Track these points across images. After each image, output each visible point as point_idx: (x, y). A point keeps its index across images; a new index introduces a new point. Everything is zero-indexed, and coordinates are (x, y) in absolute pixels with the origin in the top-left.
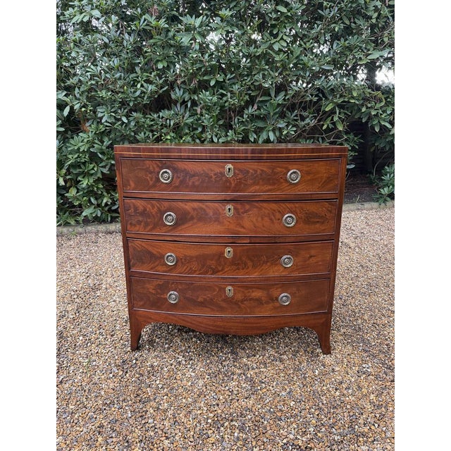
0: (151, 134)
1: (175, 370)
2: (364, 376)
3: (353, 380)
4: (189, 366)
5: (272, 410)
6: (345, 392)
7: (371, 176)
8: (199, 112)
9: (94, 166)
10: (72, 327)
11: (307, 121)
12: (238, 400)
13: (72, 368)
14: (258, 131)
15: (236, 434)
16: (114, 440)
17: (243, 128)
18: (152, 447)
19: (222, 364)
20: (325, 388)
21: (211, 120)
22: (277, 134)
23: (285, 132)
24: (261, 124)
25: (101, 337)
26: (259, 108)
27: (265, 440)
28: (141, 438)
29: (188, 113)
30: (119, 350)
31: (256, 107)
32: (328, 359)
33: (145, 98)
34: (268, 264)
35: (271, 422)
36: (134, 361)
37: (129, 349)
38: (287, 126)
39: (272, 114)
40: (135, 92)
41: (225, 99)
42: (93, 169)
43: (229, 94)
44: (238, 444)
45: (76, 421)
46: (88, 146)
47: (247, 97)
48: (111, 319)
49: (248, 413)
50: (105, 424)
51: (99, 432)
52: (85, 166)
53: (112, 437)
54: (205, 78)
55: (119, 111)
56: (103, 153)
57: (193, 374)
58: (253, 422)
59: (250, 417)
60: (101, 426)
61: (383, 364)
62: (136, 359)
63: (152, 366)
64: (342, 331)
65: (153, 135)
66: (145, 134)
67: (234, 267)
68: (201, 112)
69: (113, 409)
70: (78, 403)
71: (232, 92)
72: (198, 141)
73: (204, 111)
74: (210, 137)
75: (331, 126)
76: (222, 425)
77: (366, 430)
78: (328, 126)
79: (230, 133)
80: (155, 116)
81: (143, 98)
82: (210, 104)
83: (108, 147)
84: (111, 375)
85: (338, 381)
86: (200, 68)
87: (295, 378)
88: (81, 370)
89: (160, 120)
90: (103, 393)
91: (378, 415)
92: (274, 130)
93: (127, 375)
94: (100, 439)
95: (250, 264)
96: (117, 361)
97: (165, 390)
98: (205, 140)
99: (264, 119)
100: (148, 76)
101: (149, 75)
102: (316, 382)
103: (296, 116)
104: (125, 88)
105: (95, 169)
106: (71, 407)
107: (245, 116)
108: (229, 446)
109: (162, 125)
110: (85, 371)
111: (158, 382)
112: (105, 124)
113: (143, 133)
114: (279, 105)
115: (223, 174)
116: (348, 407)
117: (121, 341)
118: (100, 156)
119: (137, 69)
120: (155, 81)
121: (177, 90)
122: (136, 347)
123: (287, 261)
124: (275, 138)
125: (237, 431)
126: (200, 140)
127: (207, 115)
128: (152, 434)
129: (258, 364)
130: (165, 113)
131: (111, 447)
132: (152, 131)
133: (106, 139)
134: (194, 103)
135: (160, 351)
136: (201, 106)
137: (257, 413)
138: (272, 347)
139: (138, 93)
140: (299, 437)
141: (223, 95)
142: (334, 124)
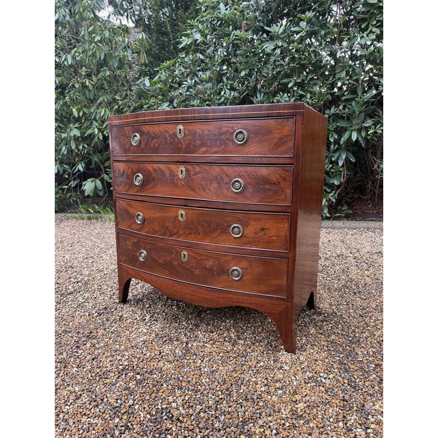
2: (313, 384)
4: (148, 324)
5: (181, 378)
6: (273, 391)
12: (160, 360)
14: (340, 131)
15: (130, 385)
19: (176, 330)
22: (363, 134)
24: (342, 124)
26: (344, 107)
31: (341, 107)
34: (218, 232)
35: (170, 387)
36: (113, 310)
38: (375, 125)
39: (357, 113)
40: (220, 99)
43: (309, 95)
44: (124, 392)
47: (329, 97)
49: (157, 373)
54: (285, 81)
57: (145, 331)
58: (154, 381)
62: (116, 309)
63: (121, 316)
64: (333, 338)
67: (188, 232)
71: (311, 93)
85: (276, 378)
86: (280, 72)
87: (233, 362)
93: (98, 317)
95: (201, 229)
99: (349, 118)
100: (232, 84)
101: (232, 82)
104: (212, 96)
114: (365, 103)
115: (175, 134)
119: (224, 79)
120: (237, 88)
121: (258, 95)
123: (236, 230)
125: (134, 383)
128: (72, 360)
129: (209, 340)
135: (139, 308)
139: (222, 100)
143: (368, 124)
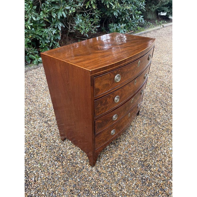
2: (145, 125)
3: (143, 128)
5: (127, 152)
6: (144, 134)
13: (34, 172)
15: (122, 167)
16: (81, 193)
17: (48, 10)
18: (97, 188)
20: (137, 135)
21: (29, 6)
23: (70, 12)
25: (35, 150)
27: (132, 164)
28: (91, 186)
30: (50, 152)
36: (62, 155)
44: (125, 170)
45: (58, 194)
48: (32, 138)
49: (120, 157)
50: (72, 189)
51: (72, 193)
59: (122, 158)
60: (71, 191)
61: (148, 118)
62: (62, 154)
63: (71, 154)
69: (70, 181)
70: (52, 186)
75: (90, 7)
76: (115, 165)
77: (157, 145)
88: (40, 171)
90: (60, 176)
91: (157, 138)
92: (64, 11)
93: (64, 163)
96: (54, 159)
97: (85, 162)
99: (58, 4)
102: (133, 134)
106: (51, 190)
107: (48, 3)
108: (123, 172)
110: (42, 170)
111: (79, 160)
115: (137, 67)
116: (148, 139)
117: (48, 148)
125: (122, 165)
128: (94, 182)
135: (69, 145)
137: (123, 155)
140: (141, 157)
143: (68, 8)
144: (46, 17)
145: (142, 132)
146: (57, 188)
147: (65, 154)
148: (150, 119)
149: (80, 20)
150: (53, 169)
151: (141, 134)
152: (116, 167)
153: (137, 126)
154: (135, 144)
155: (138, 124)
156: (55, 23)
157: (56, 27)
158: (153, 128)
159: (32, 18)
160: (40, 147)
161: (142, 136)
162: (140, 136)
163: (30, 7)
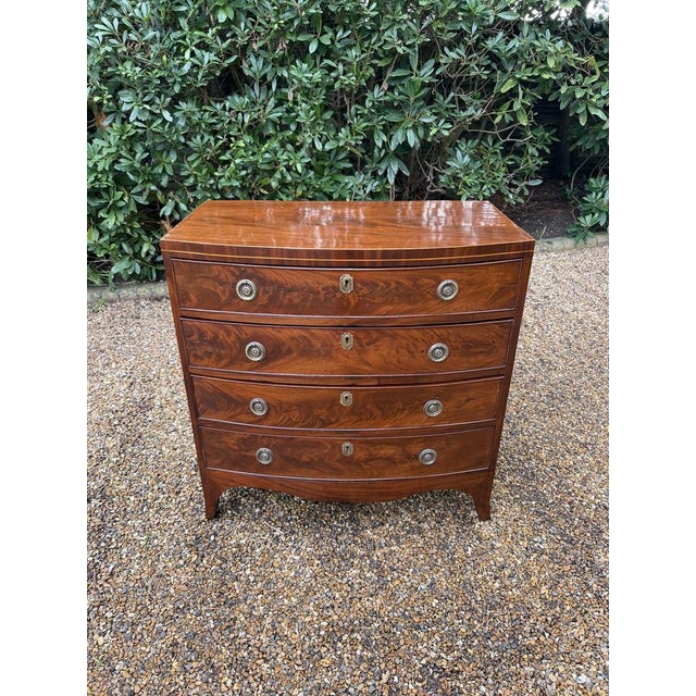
0: (212, 139)
1: (271, 551)
2: (535, 555)
3: (519, 562)
4: (290, 544)
5: (407, 613)
6: (508, 583)
7: (567, 190)
8: (290, 98)
9: (123, 195)
10: (118, 478)
11: (471, 111)
12: (360, 599)
13: (125, 550)
14: (388, 129)
15: (358, 652)
16: (195, 665)
17: (365, 125)
18: (246, 674)
19: (337, 539)
20: (480, 576)
21: (312, 112)
22: (421, 132)
23: (434, 131)
24: (393, 117)
25: (162, 496)
26: (391, 89)
27: (398, 661)
28: (230, 661)
29: (272, 99)
30: (190, 518)
31: (385, 86)
32: (486, 529)
33: (199, 77)
34: (405, 412)
35: (406, 632)
36: (212, 538)
37: (203, 517)
38: (438, 121)
39: (412, 99)
40: (181, 65)
41: (334, 74)
42: (122, 199)
43: (341, 67)
44: (361, 668)
45: (139, 637)
46: (110, 160)
47: (372, 71)
48: (173, 463)
49: (374, 619)
50: (180, 641)
51: (173, 653)
52: (108, 193)
53: (191, 661)
54: (301, 38)
55: (157, 101)
56: (135, 172)
57: (297, 558)
58: (381, 632)
59: (377, 625)
60: (175, 644)
61: (562, 535)
62: (216, 535)
63: (238, 546)
64: (508, 479)
65: (217, 140)
66: (202, 138)
67: (354, 418)
68: (294, 98)
69: (189, 617)
70: (139, 608)
71: (345, 63)
72: (289, 147)
73: (299, 97)
74: (309, 141)
75: (508, 118)
76: (340, 640)
77: (533, 643)
78: (504, 116)
79: (344, 132)
80: (219, 106)
81: (196, 75)
82: (309, 86)
83: (143, 162)
84: (181, 562)
85: (498, 564)
86: (292, 21)
87: (440, 561)
88: (138, 555)
89: (227, 113)
90: (172, 591)
91: (550, 619)
92: (415, 128)
93: (205, 561)
94: (174, 664)
95: (377, 412)
96: (188, 538)
97: (260, 584)
98: (301, 146)
99: (400, 107)
100: (200, 37)
101: (202, 34)
102: (469, 568)
103: (453, 101)
104: (164, 58)
105: (126, 199)
106: (130, 615)
107: (368, 104)
108: (350, 670)
109: (230, 122)
110: (144, 555)
111: (248, 572)
112: (136, 123)
113: (198, 137)
114: (424, 85)
115: (336, 289)
116: (511, 606)
117: (192, 504)
118: (131, 177)
119: (183, 22)
120: (214, 45)
121: (253, 60)
122: (215, 513)
123: (433, 408)
124: (417, 140)
125: (360, 647)
126: (293, 145)
127: (304, 104)
128: (245, 654)
129: (388, 539)
130: (234, 101)
131: (191, 676)
132: (214, 133)
133: (139, 149)
134: (282, 82)
135: (249, 519)
136: (295, 87)
137: (386, 619)
138: (407, 509)
139: (186, 68)
140: (443, 655)
141: (331, 69)
142: (514, 115)
143: (428, 119)
144: (353, 143)
145: (507, 572)
146: (148, 617)
147: (223, 539)
148: (570, 541)
149: (463, 156)
150: (170, 564)
151: (495, 578)
152: (340, 644)
153: (498, 545)
154: (450, 602)
155: (509, 540)
156: (379, 162)
157: (380, 173)
158: (560, 576)
159: (313, 143)
160: (177, 493)
161: (497, 585)
162: (490, 583)
163: (315, 114)
